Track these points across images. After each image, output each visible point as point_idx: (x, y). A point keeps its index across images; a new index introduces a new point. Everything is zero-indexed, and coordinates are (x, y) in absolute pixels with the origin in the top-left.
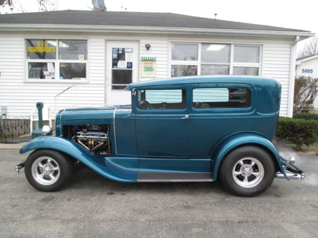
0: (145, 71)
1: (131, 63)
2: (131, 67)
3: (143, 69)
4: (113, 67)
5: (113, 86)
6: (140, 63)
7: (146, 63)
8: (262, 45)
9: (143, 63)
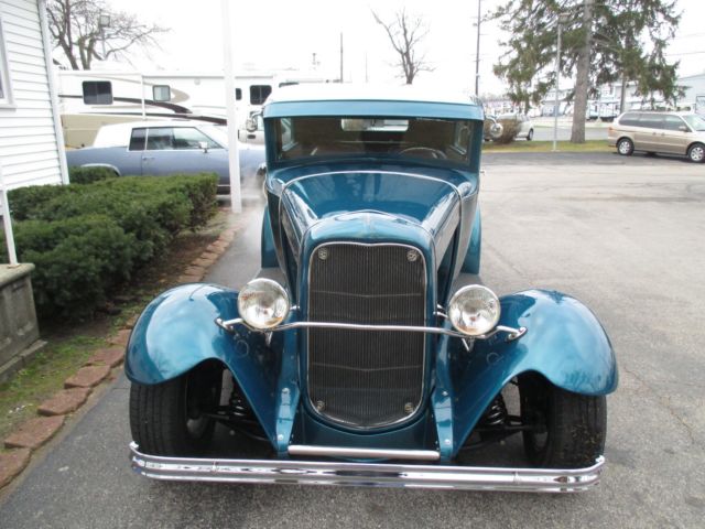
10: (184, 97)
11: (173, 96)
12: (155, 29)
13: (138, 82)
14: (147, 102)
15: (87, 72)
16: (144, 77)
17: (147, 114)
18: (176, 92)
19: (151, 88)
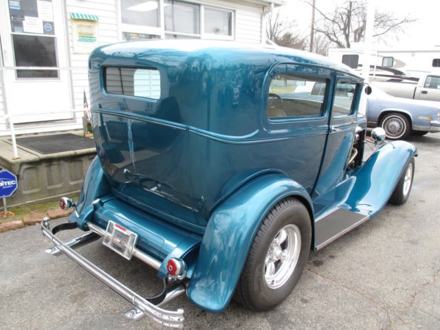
0: (80, 40)
1: (52, 24)
2: (53, 32)
3: (76, 37)
4: (13, 30)
5: (18, 71)
6: (69, 24)
7: (81, 26)
8: (234, 11)
9: (75, 25)
10: (403, 64)
11: (394, 63)
12: (406, 21)
13: (375, 55)
14: (378, 67)
15: (348, 49)
16: (378, 52)
17: (376, 75)
18: (398, 61)
19: (382, 58)
